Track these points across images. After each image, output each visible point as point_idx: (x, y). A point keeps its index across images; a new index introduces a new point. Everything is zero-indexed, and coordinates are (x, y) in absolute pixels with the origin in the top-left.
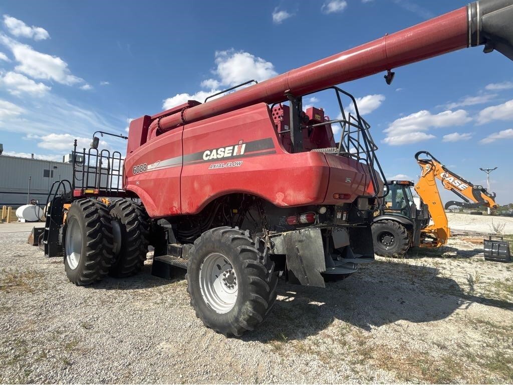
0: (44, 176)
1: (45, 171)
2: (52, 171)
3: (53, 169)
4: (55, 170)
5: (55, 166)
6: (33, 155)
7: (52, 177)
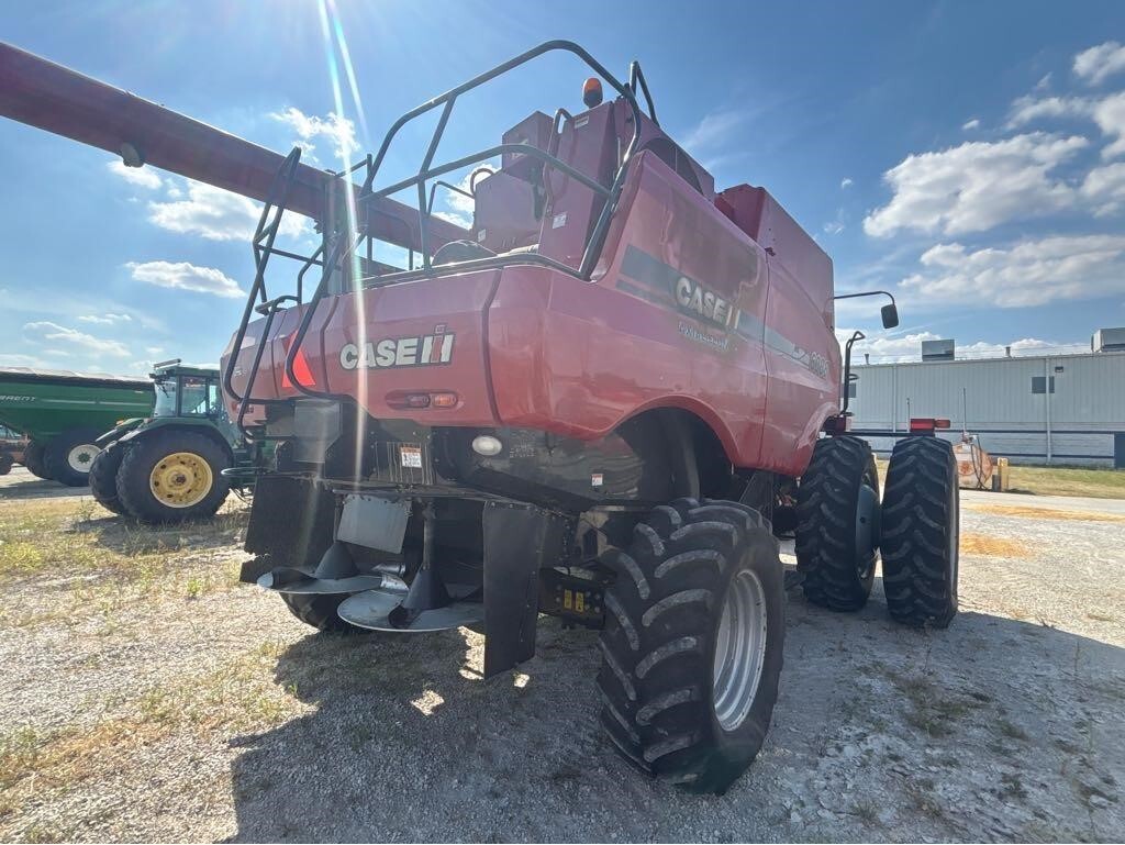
0: (1035, 391)
1: (1034, 380)
2: (1052, 379)
3: (1054, 374)
4: (1058, 376)
5: (1059, 365)
6: (1008, 349)
7: (1052, 391)
